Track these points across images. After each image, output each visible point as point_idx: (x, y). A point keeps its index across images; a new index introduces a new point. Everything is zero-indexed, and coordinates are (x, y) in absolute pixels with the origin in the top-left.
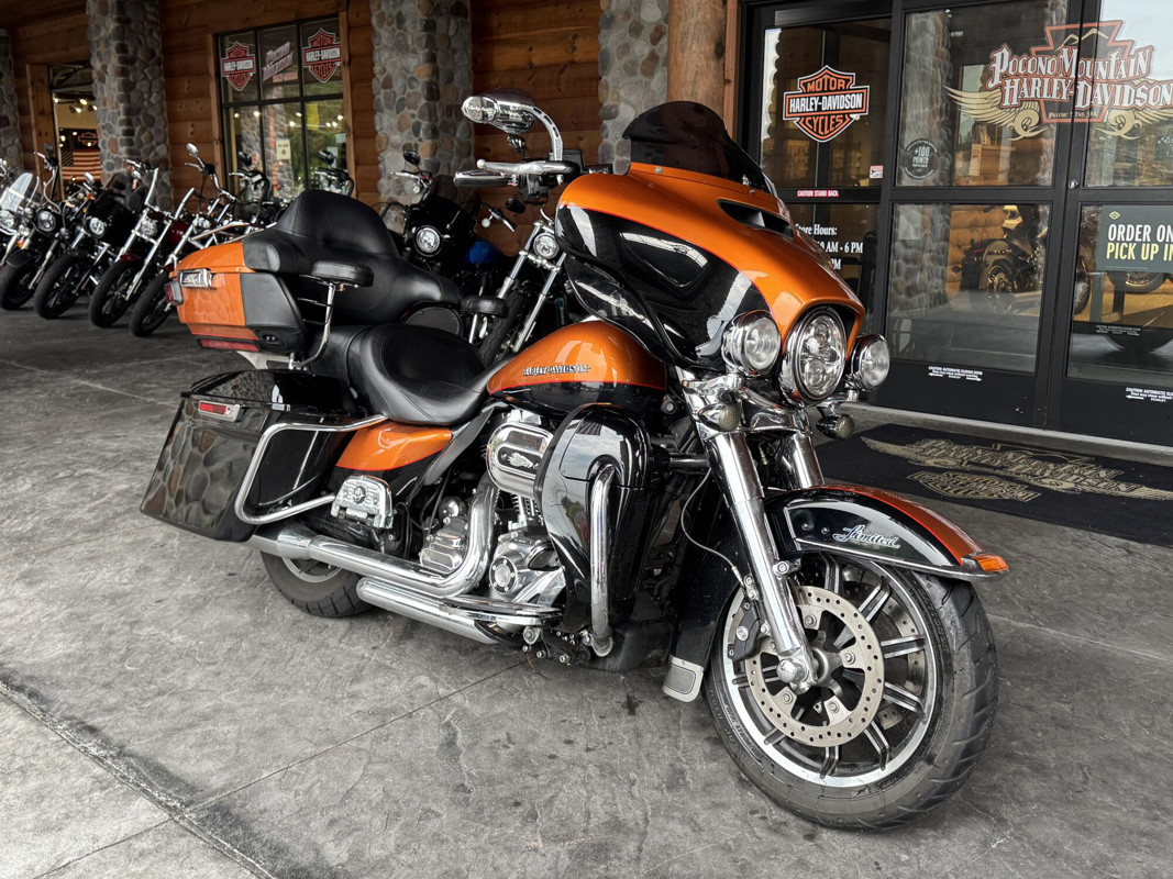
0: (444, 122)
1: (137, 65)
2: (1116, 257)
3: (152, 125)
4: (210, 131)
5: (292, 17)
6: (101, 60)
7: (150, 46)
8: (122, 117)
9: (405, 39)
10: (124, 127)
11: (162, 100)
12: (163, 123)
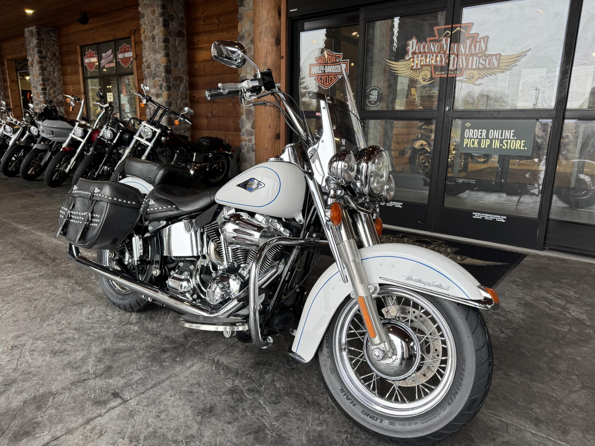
0: (173, 84)
1: (47, 59)
2: (469, 146)
3: (55, 87)
4: (80, 89)
5: (111, 38)
6: (31, 57)
7: (53, 51)
8: (41, 82)
9: (156, 46)
10: (42, 87)
11: (60, 75)
12: (60, 85)
